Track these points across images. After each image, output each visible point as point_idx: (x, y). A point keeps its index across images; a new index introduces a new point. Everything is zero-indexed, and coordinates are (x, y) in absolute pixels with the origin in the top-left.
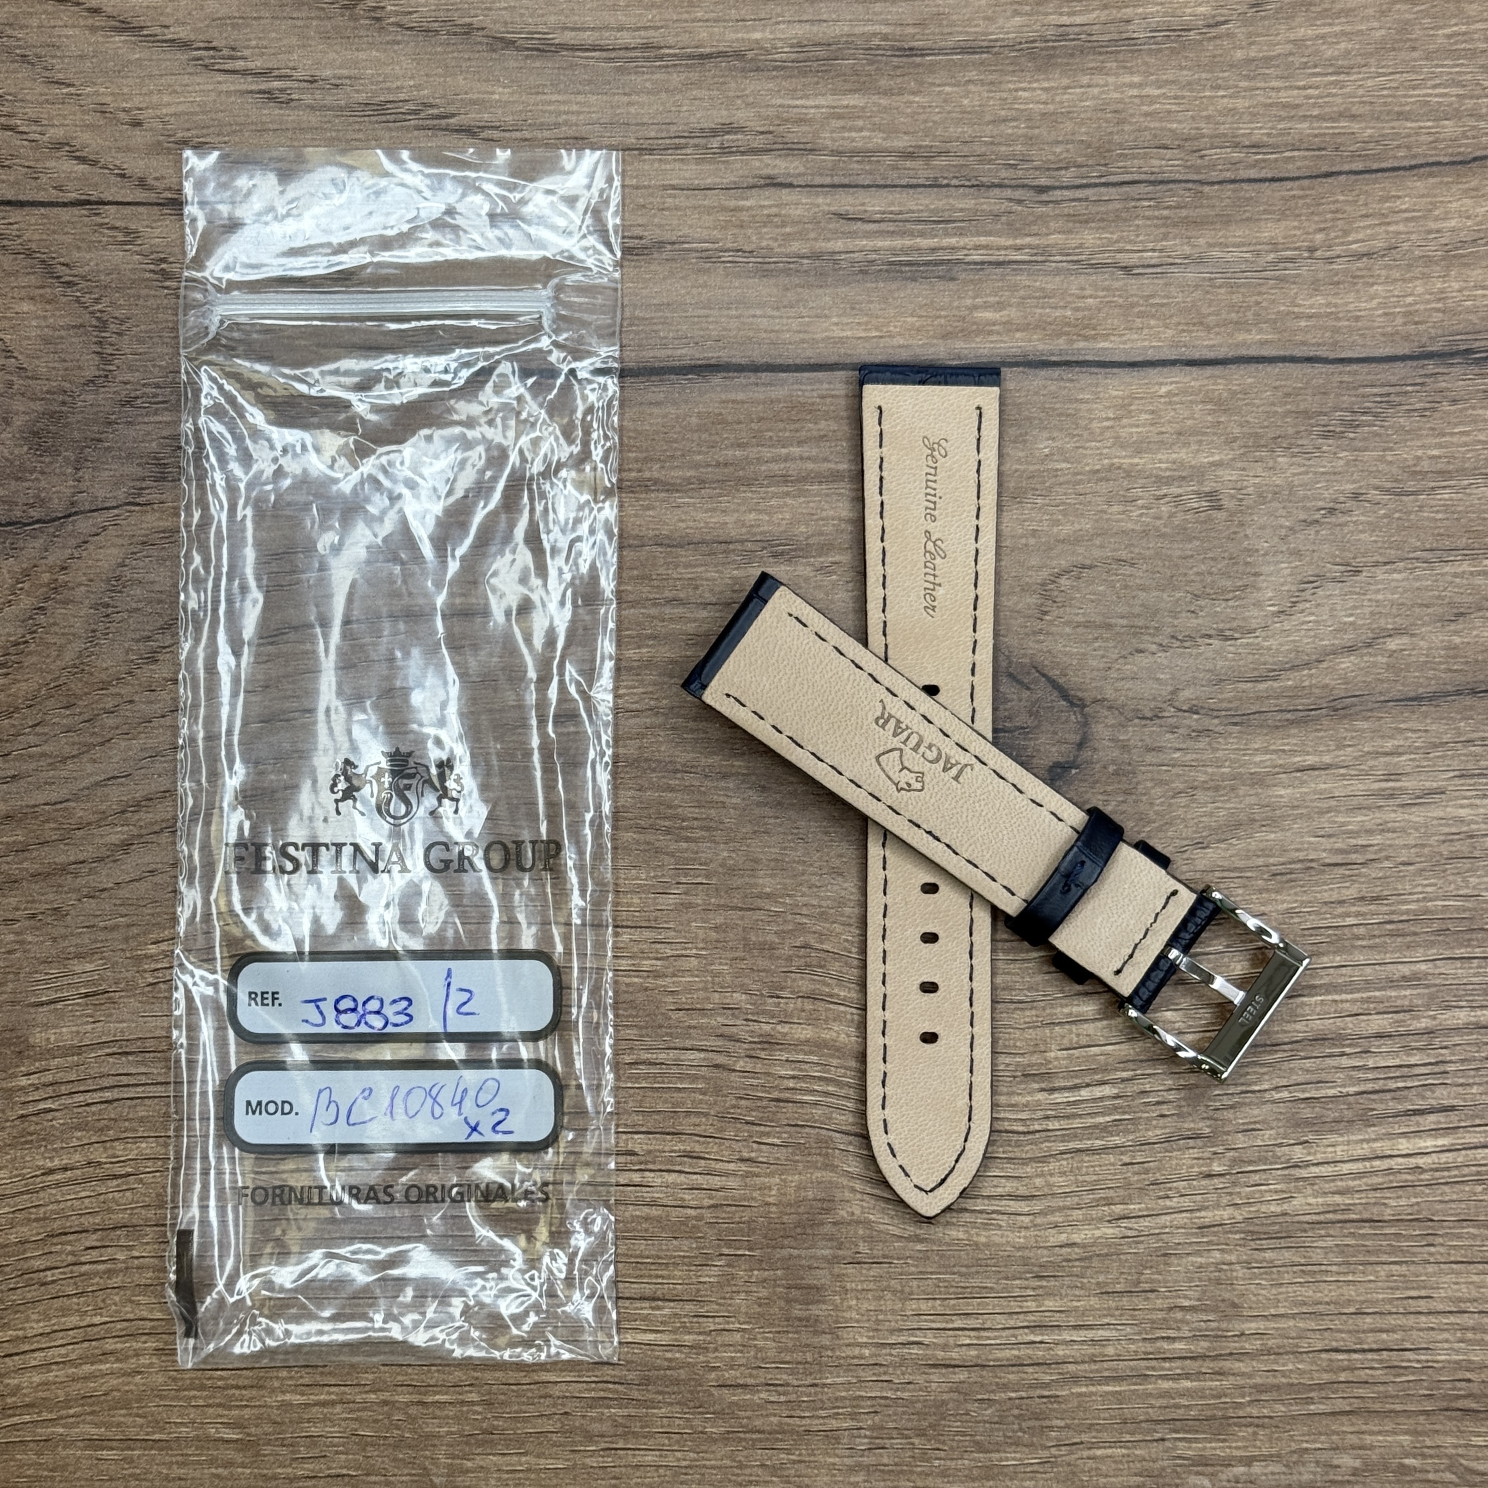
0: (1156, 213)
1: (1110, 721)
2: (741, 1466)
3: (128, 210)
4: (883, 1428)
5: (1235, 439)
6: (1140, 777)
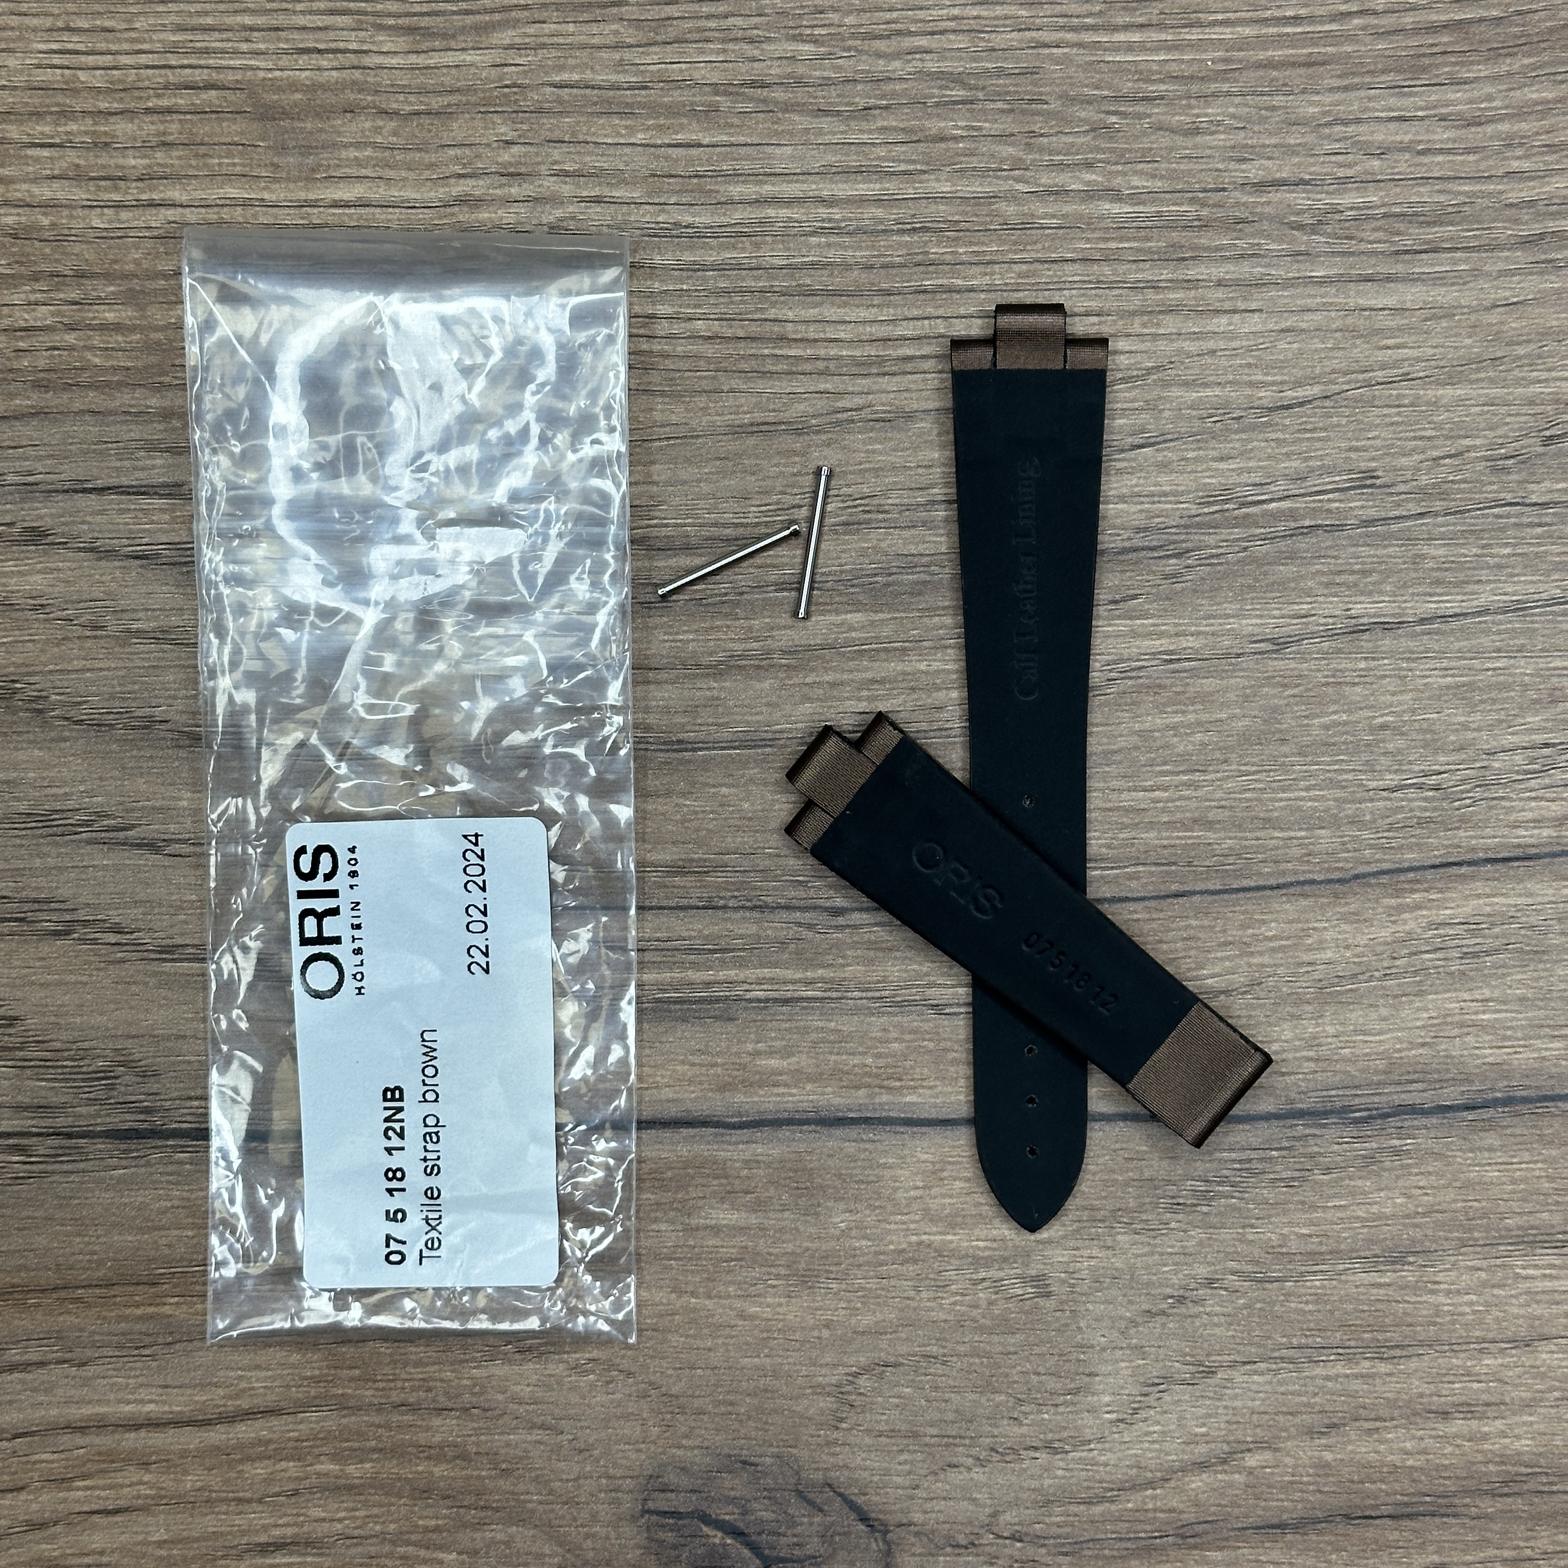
1: (919, 1550)
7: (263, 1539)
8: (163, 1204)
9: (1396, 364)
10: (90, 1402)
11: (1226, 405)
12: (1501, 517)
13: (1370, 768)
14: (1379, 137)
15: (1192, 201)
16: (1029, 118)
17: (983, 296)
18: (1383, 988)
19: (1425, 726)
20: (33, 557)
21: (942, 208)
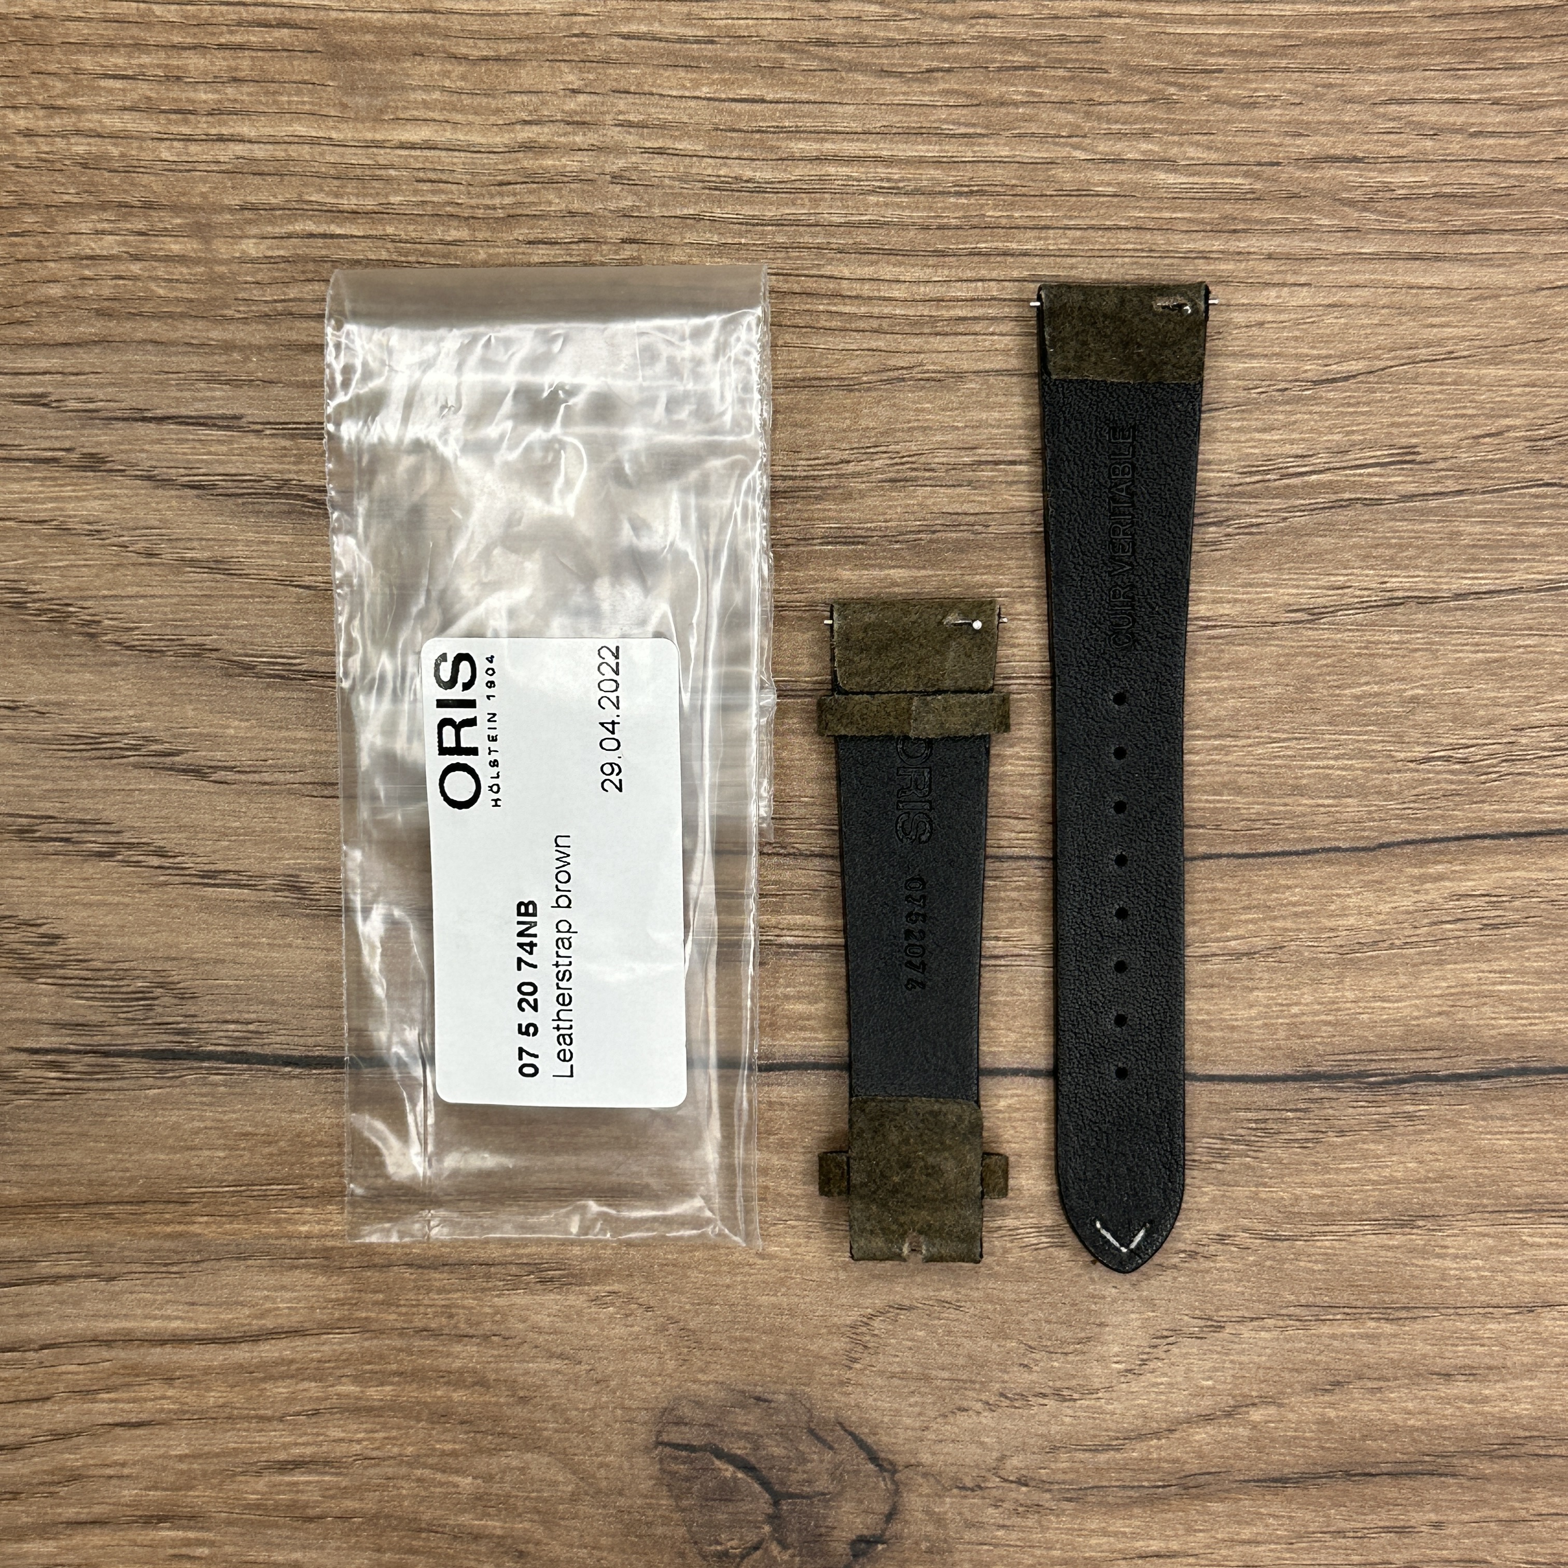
0: (1003, 895)
1: (926, 1490)
6: (957, 1556)
7: (282, 1456)
8: (197, 1124)
9: (1440, 343)
10: (116, 1317)
11: (1272, 377)
12: (1537, 496)
13: (1400, 739)
14: (1434, 119)
15: (1246, 175)
16: (1089, 86)
17: (1036, 260)
18: (1402, 956)
19: (1454, 699)
20: (92, 483)
21: (999, 171)
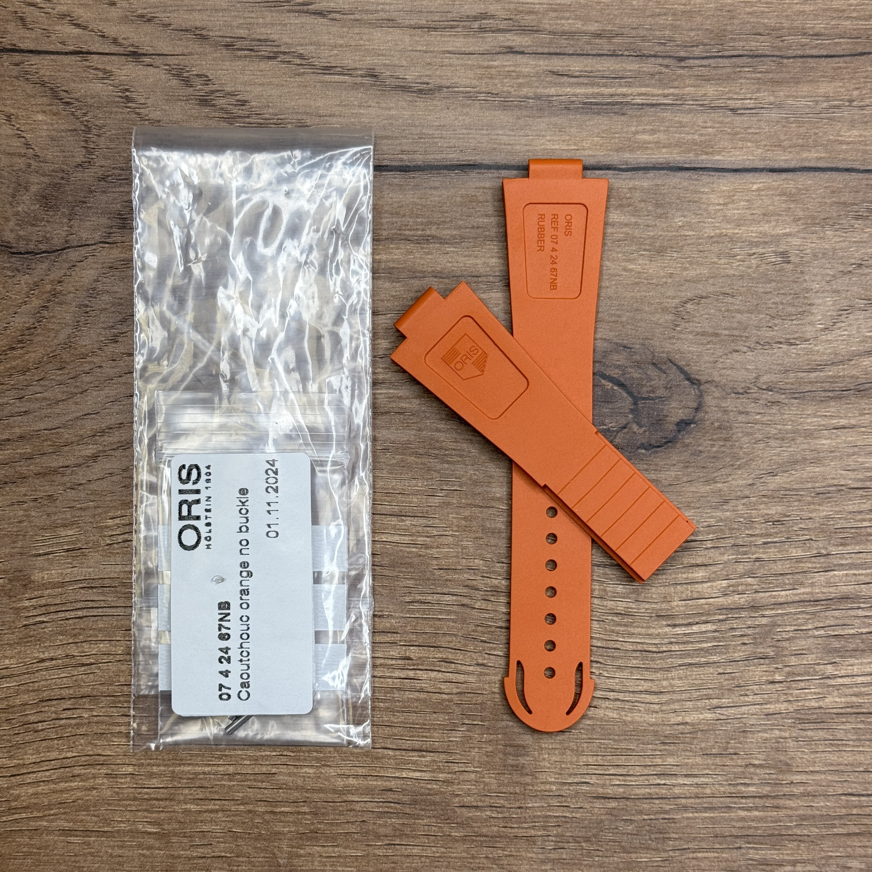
0: (753, 76)
2: (473, 857)
3: (106, 58)
4: (564, 836)
5: (800, 219)
6: (734, 431)
